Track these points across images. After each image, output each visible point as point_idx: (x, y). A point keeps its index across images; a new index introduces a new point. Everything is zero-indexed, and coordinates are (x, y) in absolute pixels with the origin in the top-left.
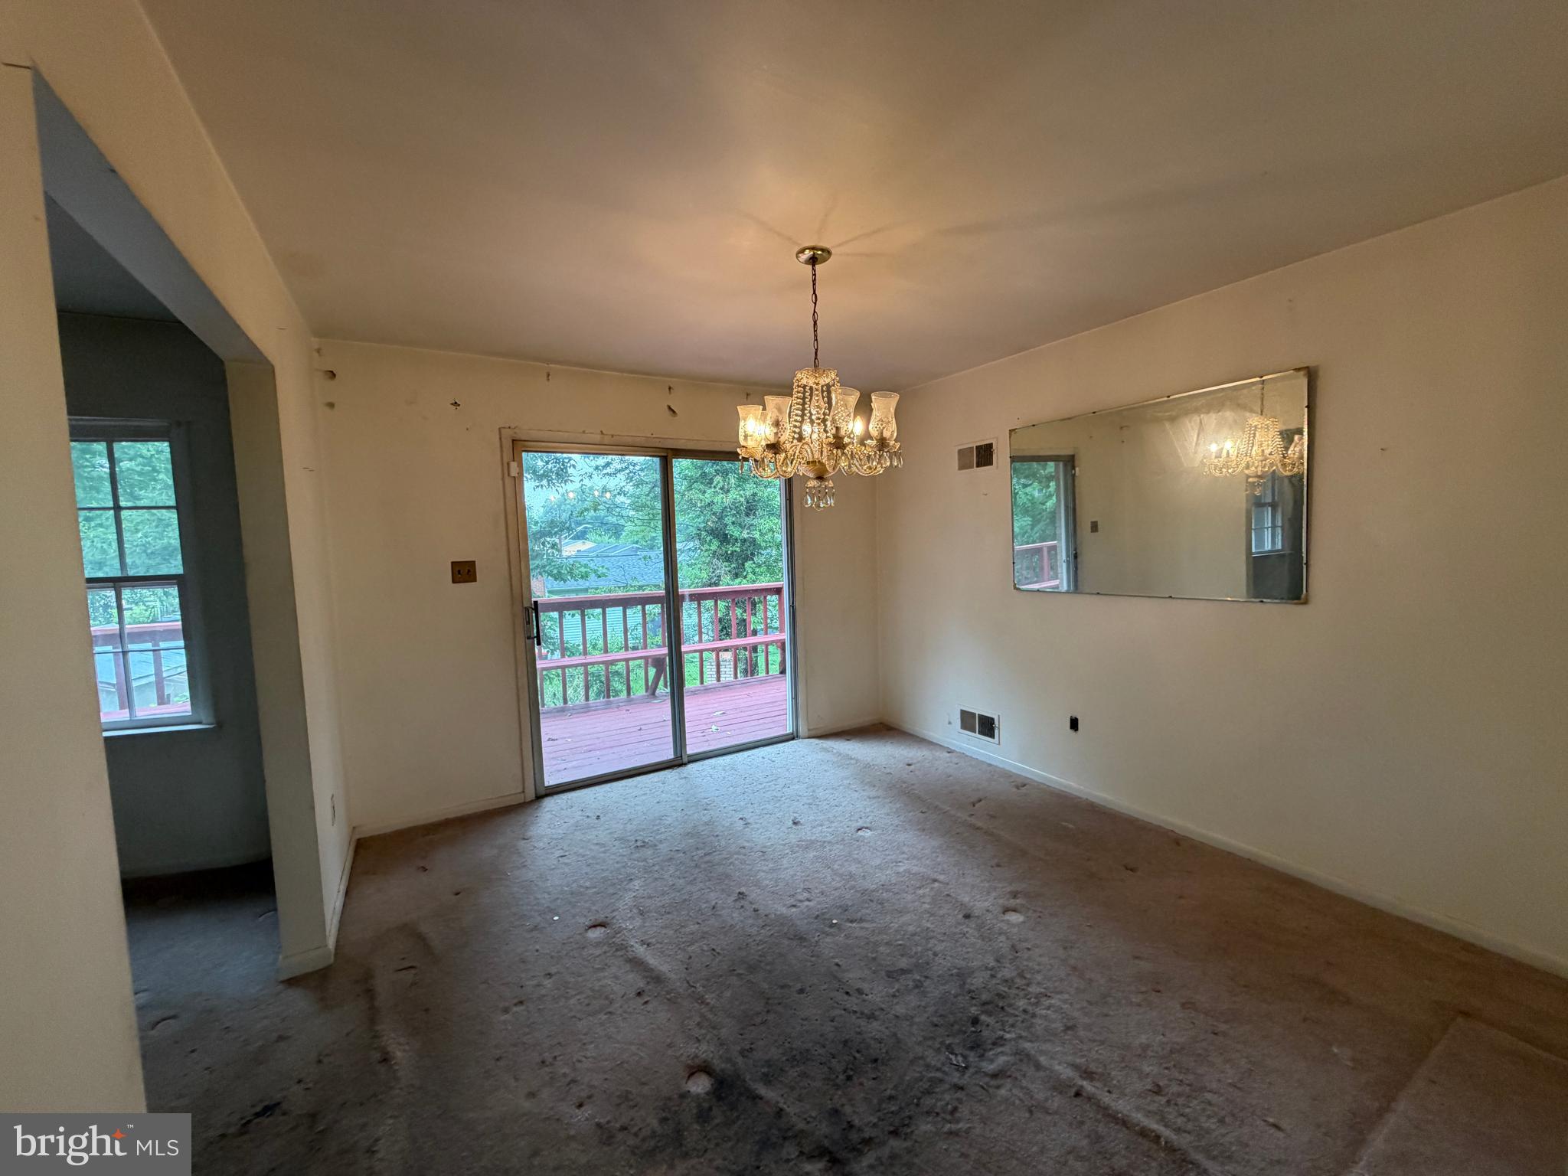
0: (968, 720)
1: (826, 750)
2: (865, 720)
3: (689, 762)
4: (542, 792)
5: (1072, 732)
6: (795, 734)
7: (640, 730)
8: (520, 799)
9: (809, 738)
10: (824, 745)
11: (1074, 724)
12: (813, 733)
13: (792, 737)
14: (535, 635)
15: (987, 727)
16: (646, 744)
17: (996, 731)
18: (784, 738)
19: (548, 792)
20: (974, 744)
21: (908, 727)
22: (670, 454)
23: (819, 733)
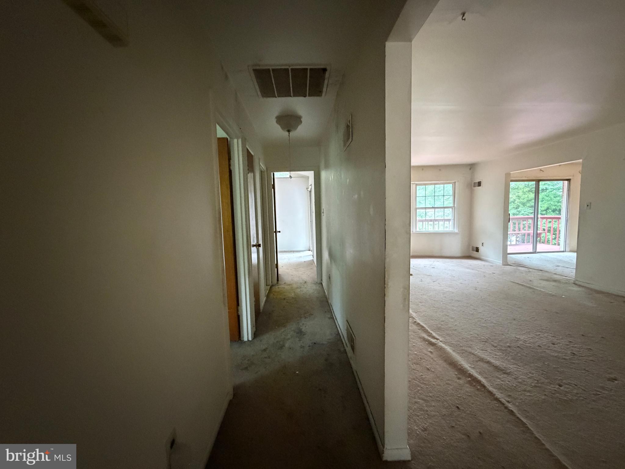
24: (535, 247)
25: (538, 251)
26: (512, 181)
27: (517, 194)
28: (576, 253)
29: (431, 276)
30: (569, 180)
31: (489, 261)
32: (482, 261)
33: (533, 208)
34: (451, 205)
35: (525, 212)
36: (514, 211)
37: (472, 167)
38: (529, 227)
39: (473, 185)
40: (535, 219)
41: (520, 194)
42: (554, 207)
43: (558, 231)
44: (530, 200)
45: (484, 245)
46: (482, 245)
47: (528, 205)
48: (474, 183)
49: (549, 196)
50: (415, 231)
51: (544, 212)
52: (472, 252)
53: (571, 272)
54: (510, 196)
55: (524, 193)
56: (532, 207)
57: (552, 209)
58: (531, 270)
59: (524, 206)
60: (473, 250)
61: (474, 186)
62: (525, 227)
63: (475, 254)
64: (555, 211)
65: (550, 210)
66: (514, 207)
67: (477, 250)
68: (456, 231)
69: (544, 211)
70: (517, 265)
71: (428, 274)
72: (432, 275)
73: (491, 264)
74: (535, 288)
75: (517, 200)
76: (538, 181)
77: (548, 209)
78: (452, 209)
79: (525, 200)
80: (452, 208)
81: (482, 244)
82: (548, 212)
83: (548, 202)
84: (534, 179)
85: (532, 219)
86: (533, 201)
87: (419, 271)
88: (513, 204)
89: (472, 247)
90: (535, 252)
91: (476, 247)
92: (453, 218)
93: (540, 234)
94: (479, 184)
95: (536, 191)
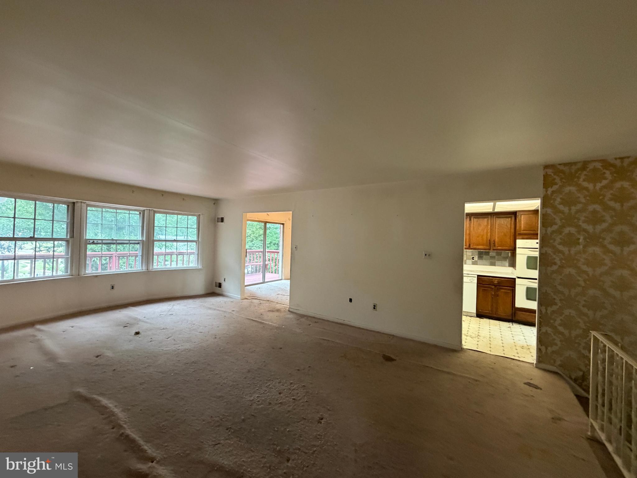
24: (264, 277)
25: (266, 281)
26: (248, 220)
27: (252, 230)
28: (289, 280)
29: (166, 328)
30: (283, 224)
31: (230, 296)
32: (223, 297)
33: (263, 242)
34: (195, 238)
35: (257, 244)
36: (250, 244)
37: (216, 202)
38: (260, 257)
39: (217, 219)
40: (264, 252)
41: (254, 229)
42: (274, 242)
43: (277, 260)
44: (260, 236)
45: (226, 280)
46: (224, 281)
47: (259, 239)
48: (218, 218)
50: (151, 268)
52: (216, 288)
53: (286, 299)
54: (247, 231)
55: (257, 230)
56: (261, 240)
58: (261, 302)
59: (257, 240)
60: (216, 286)
61: (218, 222)
62: (257, 257)
63: (218, 290)
65: (272, 244)
66: (250, 240)
67: (220, 285)
68: (200, 267)
70: (253, 297)
71: (163, 326)
72: (168, 328)
73: (232, 300)
74: (265, 322)
75: (252, 235)
76: (266, 223)
77: (271, 243)
78: (196, 244)
79: (257, 235)
80: (196, 242)
81: (225, 279)
84: (263, 220)
85: (262, 253)
86: (263, 236)
87: (150, 324)
88: (249, 237)
89: (216, 282)
90: (264, 283)
91: (219, 283)
92: (197, 253)
93: (267, 265)
94: (222, 220)
95: (264, 228)
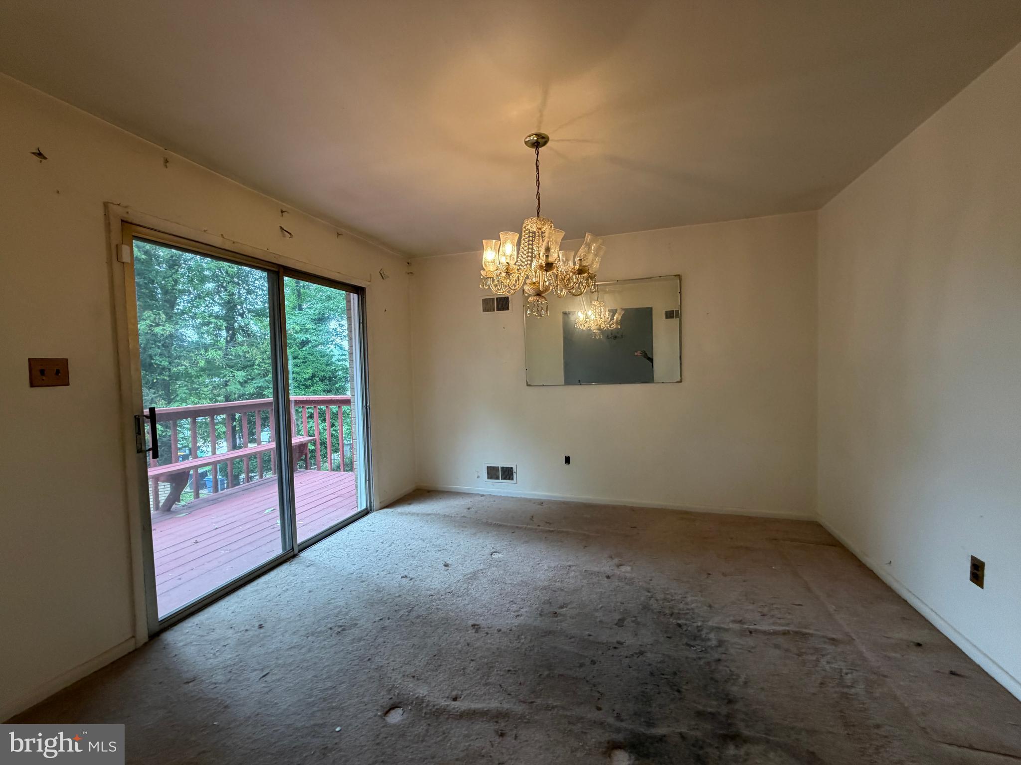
0: (493, 473)
1: (401, 514)
2: (408, 488)
3: (301, 550)
4: (157, 628)
5: (567, 466)
6: (369, 508)
7: (197, 542)
8: (130, 646)
9: (380, 509)
10: (399, 511)
11: (567, 460)
12: (383, 505)
13: (366, 513)
14: (151, 446)
15: (508, 473)
16: (223, 552)
17: (515, 475)
18: (360, 515)
19: (162, 626)
20: (500, 487)
21: (442, 486)
22: (282, 270)
23: (387, 503)
49: (313, 354)
51: (309, 383)
57: (320, 376)
64: (325, 380)
69: (309, 379)
82: (315, 381)
83: (313, 365)
90: (289, 554)
